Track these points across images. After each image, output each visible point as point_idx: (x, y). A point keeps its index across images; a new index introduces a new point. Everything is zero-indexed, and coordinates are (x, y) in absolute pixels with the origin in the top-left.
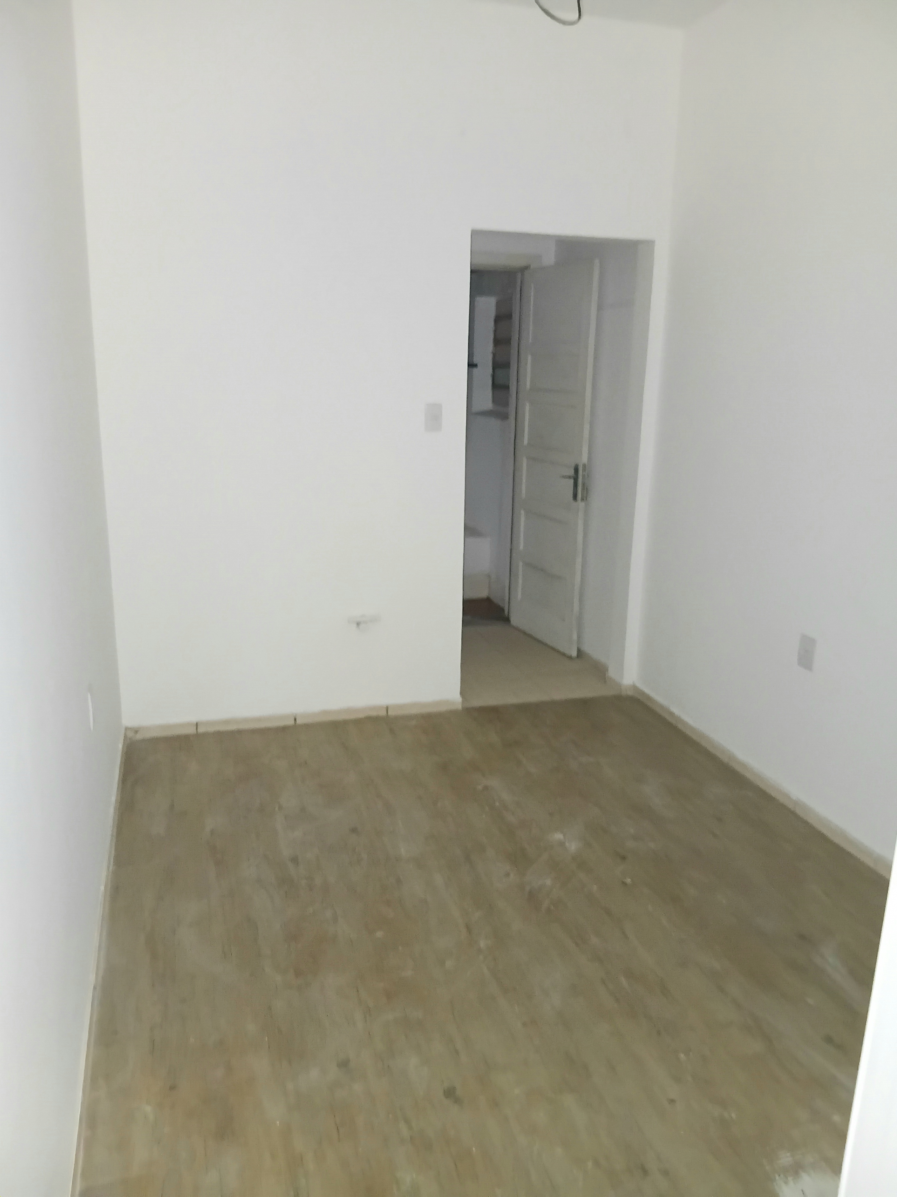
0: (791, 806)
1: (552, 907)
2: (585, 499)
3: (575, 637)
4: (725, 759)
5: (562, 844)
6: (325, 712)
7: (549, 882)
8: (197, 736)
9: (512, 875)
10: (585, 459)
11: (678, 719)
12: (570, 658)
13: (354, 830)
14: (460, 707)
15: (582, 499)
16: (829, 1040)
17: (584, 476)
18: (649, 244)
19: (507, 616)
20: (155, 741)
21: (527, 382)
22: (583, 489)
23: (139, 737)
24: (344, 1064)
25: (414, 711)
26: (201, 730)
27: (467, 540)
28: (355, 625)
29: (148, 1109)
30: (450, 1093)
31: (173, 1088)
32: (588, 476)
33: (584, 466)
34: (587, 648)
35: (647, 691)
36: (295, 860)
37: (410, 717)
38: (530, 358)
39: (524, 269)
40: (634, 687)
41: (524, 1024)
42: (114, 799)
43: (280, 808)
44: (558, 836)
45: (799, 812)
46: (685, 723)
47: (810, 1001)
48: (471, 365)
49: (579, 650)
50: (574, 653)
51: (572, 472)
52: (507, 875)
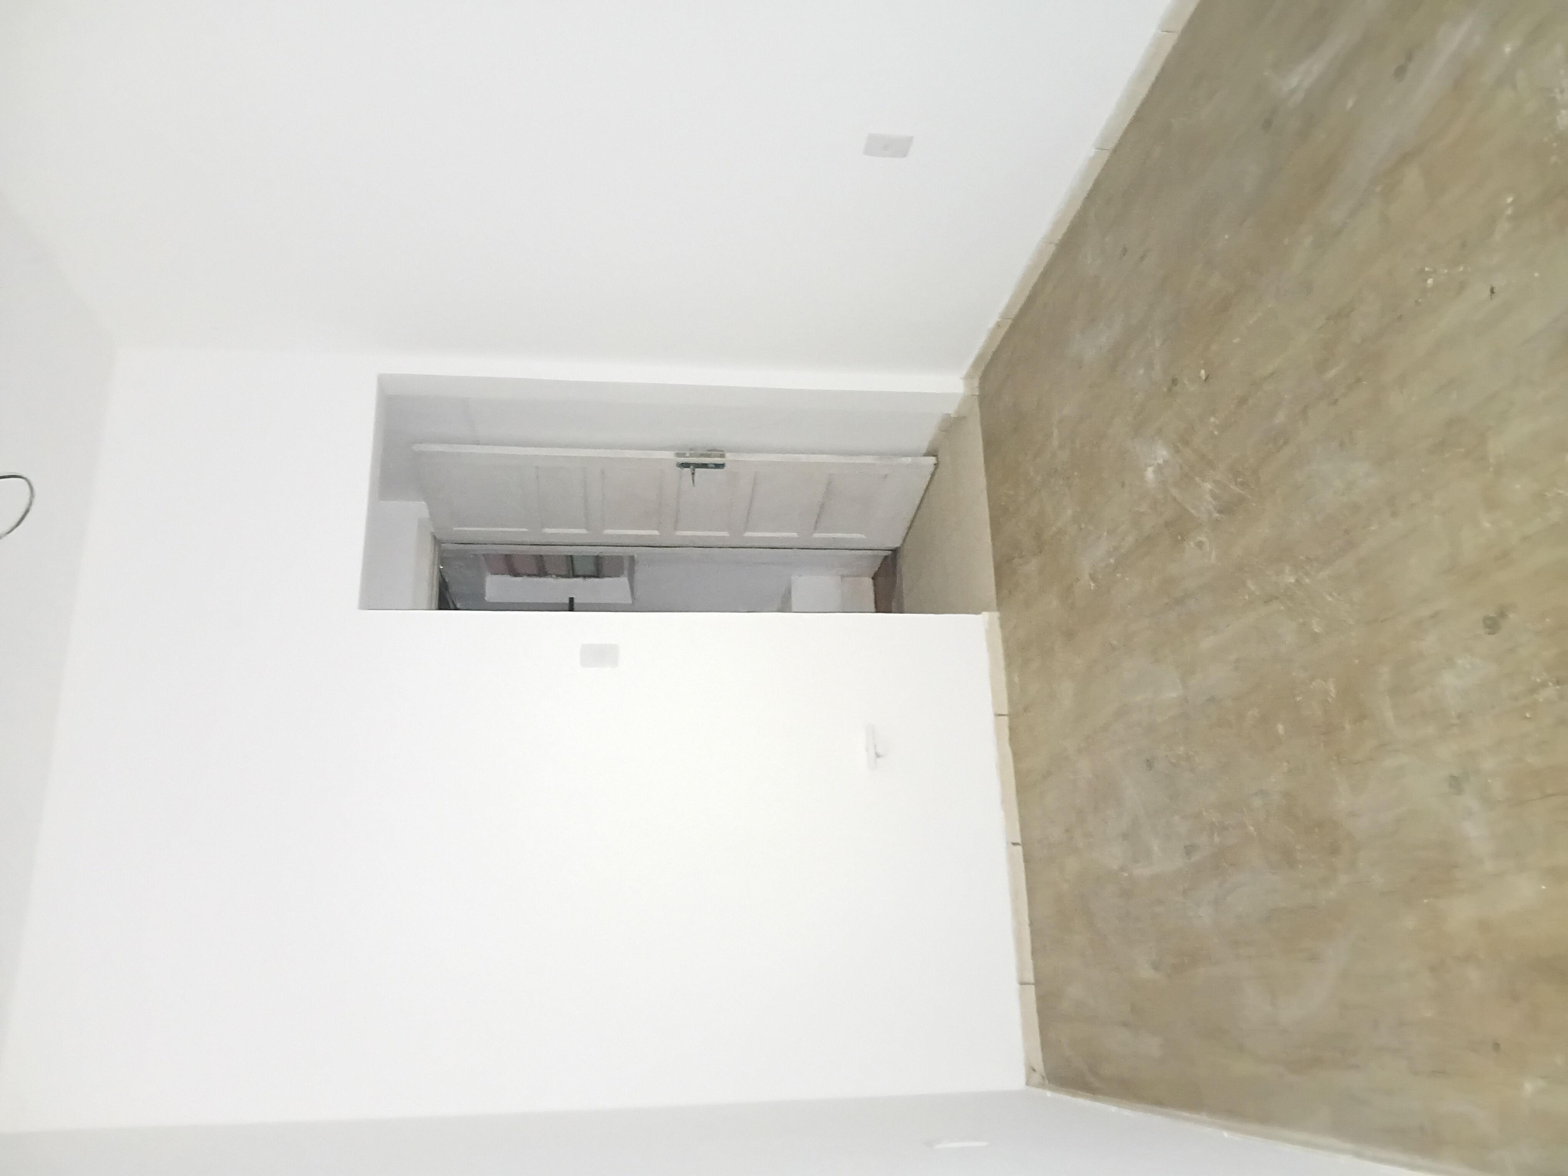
0: (1106, 156)
1: (1239, 480)
2: (721, 453)
3: (909, 460)
4: (1052, 249)
5: (1159, 469)
6: (1004, 801)
7: (1208, 486)
8: (1037, 983)
9: (1203, 538)
10: (669, 455)
11: (1004, 316)
12: (936, 465)
13: (1149, 764)
14: (996, 615)
15: (722, 456)
16: (1400, 71)
17: (691, 456)
18: (383, 381)
19: (890, 552)
20: (1045, 1044)
21: (578, 532)
22: (709, 456)
23: (1039, 1066)
24: (1456, 783)
25: (1002, 677)
26: (1030, 977)
27: (794, 609)
28: (879, 760)
29: (1529, 1087)
30: (1492, 625)
31: (1496, 1046)
32: (691, 449)
33: (678, 455)
34: (924, 445)
35: (970, 360)
36: (1189, 850)
37: (1010, 684)
38: (548, 531)
39: (437, 542)
40: (968, 377)
41: (1394, 514)
42: (1113, 1109)
43: (1123, 869)
44: (1150, 474)
45: (1111, 145)
46: (1008, 307)
47: (1350, 104)
48: (571, 607)
49: (927, 454)
50: (932, 460)
51: (687, 470)
52: (1200, 545)
